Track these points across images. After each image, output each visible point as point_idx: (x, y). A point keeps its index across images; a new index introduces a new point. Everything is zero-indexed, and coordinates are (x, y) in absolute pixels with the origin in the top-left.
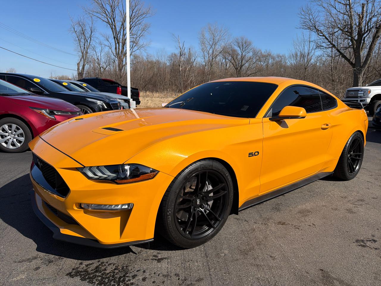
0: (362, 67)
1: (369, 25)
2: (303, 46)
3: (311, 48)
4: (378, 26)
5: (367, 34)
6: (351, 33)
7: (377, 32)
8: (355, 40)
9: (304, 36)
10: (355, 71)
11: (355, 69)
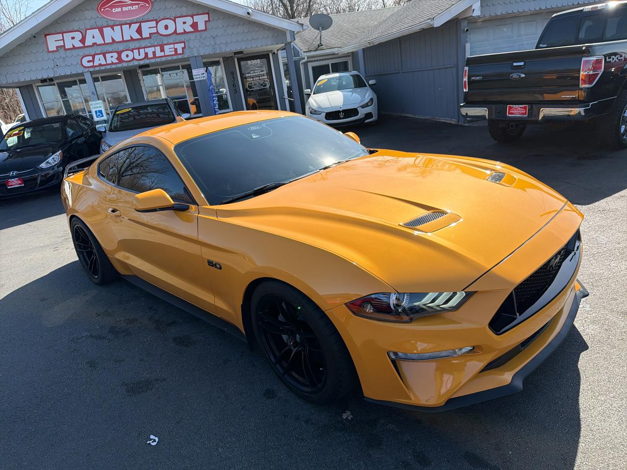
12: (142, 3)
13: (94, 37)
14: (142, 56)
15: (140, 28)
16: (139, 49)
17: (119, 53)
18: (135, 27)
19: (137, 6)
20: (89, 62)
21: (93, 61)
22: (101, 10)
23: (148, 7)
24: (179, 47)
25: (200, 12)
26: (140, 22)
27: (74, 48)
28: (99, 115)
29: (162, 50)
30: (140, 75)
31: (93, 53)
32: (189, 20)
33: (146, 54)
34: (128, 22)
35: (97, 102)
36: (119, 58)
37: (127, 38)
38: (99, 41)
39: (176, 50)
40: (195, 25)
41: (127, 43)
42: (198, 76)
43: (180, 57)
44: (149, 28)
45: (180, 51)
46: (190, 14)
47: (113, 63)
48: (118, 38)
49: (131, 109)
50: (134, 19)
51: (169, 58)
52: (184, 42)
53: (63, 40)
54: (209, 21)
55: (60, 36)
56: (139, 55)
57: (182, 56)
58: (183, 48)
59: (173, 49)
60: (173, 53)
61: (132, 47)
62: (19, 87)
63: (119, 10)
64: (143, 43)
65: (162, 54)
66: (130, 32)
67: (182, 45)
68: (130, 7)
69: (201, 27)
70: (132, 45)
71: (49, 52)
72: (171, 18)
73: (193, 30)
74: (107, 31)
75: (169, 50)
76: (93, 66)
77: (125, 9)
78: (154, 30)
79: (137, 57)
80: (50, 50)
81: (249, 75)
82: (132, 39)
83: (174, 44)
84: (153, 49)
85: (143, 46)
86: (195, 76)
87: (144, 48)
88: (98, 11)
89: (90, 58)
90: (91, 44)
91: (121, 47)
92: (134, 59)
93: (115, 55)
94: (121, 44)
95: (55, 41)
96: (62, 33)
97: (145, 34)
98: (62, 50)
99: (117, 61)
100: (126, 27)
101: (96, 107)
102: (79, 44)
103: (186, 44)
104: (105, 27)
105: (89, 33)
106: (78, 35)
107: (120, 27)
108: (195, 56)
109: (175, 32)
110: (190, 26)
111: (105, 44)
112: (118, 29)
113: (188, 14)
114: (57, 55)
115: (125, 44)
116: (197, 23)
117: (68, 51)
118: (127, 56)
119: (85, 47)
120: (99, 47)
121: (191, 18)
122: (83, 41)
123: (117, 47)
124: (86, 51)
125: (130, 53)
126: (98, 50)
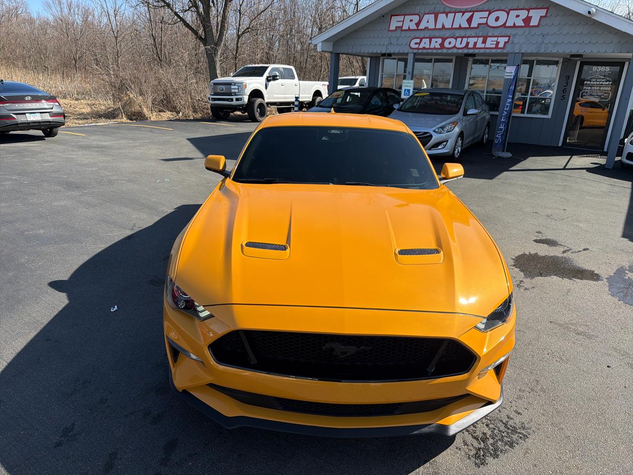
0: (217, 44)
10: (210, 51)
11: (209, 47)
13: (428, 22)
14: (464, 44)
15: (472, 16)
16: (462, 37)
17: (444, 39)
18: (468, 15)
20: (416, 44)
21: (419, 44)
24: (502, 41)
25: (539, 7)
26: (474, 12)
27: (409, 30)
28: (406, 94)
29: (484, 42)
30: (470, 63)
31: (422, 36)
32: (524, 14)
33: (468, 43)
34: (463, 10)
35: (410, 81)
36: (442, 45)
37: (456, 25)
38: (431, 26)
39: (498, 43)
40: (527, 20)
41: (454, 31)
42: (510, 74)
43: (499, 51)
44: (480, 18)
45: (501, 45)
47: (435, 48)
48: (448, 26)
49: (428, 94)
50: (469, 8)
51: (488, 51)
52: (509, 37)
53: (403, 21)
54: (545, 16)
55: (401, 18)
56: (461, 44)
57: (501, 50)
58: (506, 43)
59: (495, 43)
60: (494, 46)
61: (457, 35)
62: (371, 57)
64: (469, 33)
65: (483, 46)
66: (461, 20)
67: (506, 39)
69: (534, 22)
70: (458, 33)
71: (389, 30)
72: (506, 9)
73: (523, 25)
74: (442, 17)
75: (490, 43)
76: (418, 49)
78: (484, 21)
79: (458, 45)
80: (390, 29)
81: (588, 83)
82: (460, 28)
83: (498, 37)
84: (475, 39)
85: (467, 35)
86: (507, 73)
87: (468, 37)
89: (418, 40)
90: (424, 28)
91: (447, 34)
92: (454, 47)
93: (440, 41)
94: (449, 31)
95: (397, 21)
96: (405, 15)
97: (474, 24)
98: (399, 31)
99: (439, 47)
100: (459, 15)
101: (407, 86)
102: (414, 27)
103: (511, 38)
104: (441, 13)
105: (426, 17)
106: (416, 19)
107: (454, 14)
108: (515, 53)
109: (504, 25)
110: (523, 20)
111: (435, 29)
112: (451, 16)
113: (526, 7)
114: (394, 34)
115: (452, 31)
116: (531, 17)
117: (403, 32)
118: (450, 43)
119: (417, 30)
120: (429, 31)
121: (526, 12)
122: (418, 24)
123: (444, 33)
124: (417, 34)
125: (453, 40)
126: (427, 34)
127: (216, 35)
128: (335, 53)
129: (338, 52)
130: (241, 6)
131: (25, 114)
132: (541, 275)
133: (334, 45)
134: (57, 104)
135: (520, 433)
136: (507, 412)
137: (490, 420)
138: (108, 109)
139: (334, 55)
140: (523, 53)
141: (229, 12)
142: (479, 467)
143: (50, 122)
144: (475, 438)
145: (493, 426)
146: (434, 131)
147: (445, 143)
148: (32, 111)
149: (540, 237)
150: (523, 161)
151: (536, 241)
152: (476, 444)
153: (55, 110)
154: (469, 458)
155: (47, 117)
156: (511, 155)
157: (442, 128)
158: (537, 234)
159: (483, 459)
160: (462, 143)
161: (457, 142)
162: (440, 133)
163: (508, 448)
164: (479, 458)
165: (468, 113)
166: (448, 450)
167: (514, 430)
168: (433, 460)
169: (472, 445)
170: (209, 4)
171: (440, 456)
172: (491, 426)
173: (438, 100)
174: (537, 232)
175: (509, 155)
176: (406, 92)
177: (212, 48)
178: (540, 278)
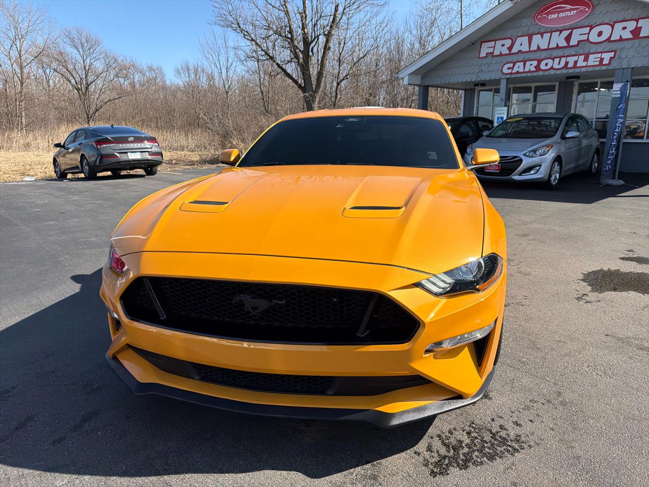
0: (314, 92)
1: (316, 30)
2: (217, 55)
3: (230, 61)
4: (326, 33)
5: (314, 43)
6: (292, 39)
7: (327, 41)
8: (300, 50)
9: (216, 38)
10: (308, 97)
11: (307, 94)
12: (582, 8)
13: (521, 45)
14: (562, 64)
15: (570, 34)
16: (560, 57)
17: (539, 62)
18: (566, 33)
19: (575, 11)
20: (509, 69)
21: (512, 68)
22: (537, 17)
23: (587, 11)
24: (607, 57)
26: (573, 29)
27: (501, 54)
29: (586, 59)
31: (515, 60)
32: (632, 25)
33: (567, 63)
34: (561, 29)
35: (503, 109)
36: (538, 68)
37: (553, 45)
38: (525, 48)
39: (602, 60)
40: (636, 31)
41: (551, 51)
42: (618, 92)
43: (603, 68)
44: (580, 35)
45: (606, 62)
46: (636, 17)
47: (530, 72)
48: (544, 46)
49: (521, 119)
50: (567, 26)
51: (590, 69)
52: (615, 51)
53: (494, 47)
55: (492, 44)
56: (559, 64)
57: (606, 67)
58: (611, 58)
59: (599, 59)
60: (598, 63)
61: (554, 56)
63: (554, 16)
64: (567, 52)
65: (584, 64)
66: (558, 39)
67: (612, 54)
68: (567, 13)
69: (645, 33)
70: (555, 53)
71: (479, 58)
72: (610, 23)
73: (632, 37)
74: (536, 39)
75: (593, 60)
76: (511, 74)
77: (561, 15)
78: (585, 37)
79: (556, 66)
80: (481, 56)
82: (558, 47)
83: (602, 53)
84: (575, 58)
85: (566, 55)
86: (614, 91)
87: (567, 57)
88: (535, 19)
89: (511, 65)
90: (517, 51)
91: (543, 55)
92: (552, 68)
93: (535, 63)
94: (544, 52)
95: (488, 48)
96: (495, 40)
97: (573, 42)
98: (490, 56)
99: (534, 70)
100: (556, 34)
101: (500, 114)
102: (505, 51)
103: (618, 53)
104: (536, 34)
105: (519, 40)
106: (508, 43)
107: (550, 34)
108: (624, 68)
109: (608, 40)
110: (630, 31)
111: (530, 51)
112: (547, 36)
113: (633, 18)
114: (485, 61)
115: (548, 52)
116: (641, 27)
117: (495, 58)
118: (546, 65)
119: (510, 54)
120: (523, 54)
121: (635, 23)
122: (510, 48)
123: (539, 54)
124: (510, 58)
125: (550, 62)
126: (521, 57)
127: (314, 83)
128: (424, 86)
129: (427, 84)
130: (340, 54)
131: (127, 153)
132: (615, 290)
133: (422, 78)
134: (157, 144)
135: (510, 446)
136: (502, 422)
137: (475, 429)
138: (214, 156)
139: (422, 88)
140: (633, 68)
141: (327, 59)
142: (435, 477)
143: (149, 160)
144: (444, 444)
145: (476, 435)
146: (525, 155)
147: (538, 168)
148: (134, 151)
149: (631, 255)
150: (637, 188)
151: (623, 259)
152: (443, 451)
153: (155, 149)
154: (426, 465)
155: (147, 156)
156: (623, 183)
157: (534, 151)
158: (627, 252)
159: (444, 468)
160: (561, 168)
161: (552, 167)
162: (532, 157)
163: (485, 459)
164: (440, 468)
165: (567, 136)
166: (403, 454)
167: (504, 441)
168: (378, 461)
169: (438, 452)
170: (309, 53)
171: (390, 459)
172: (474, 434)
173: (536, 125)
174: (628, 251)
175: (621, 182)
176: (500, 120)
177: (310, 95)
178: (612, 292)
